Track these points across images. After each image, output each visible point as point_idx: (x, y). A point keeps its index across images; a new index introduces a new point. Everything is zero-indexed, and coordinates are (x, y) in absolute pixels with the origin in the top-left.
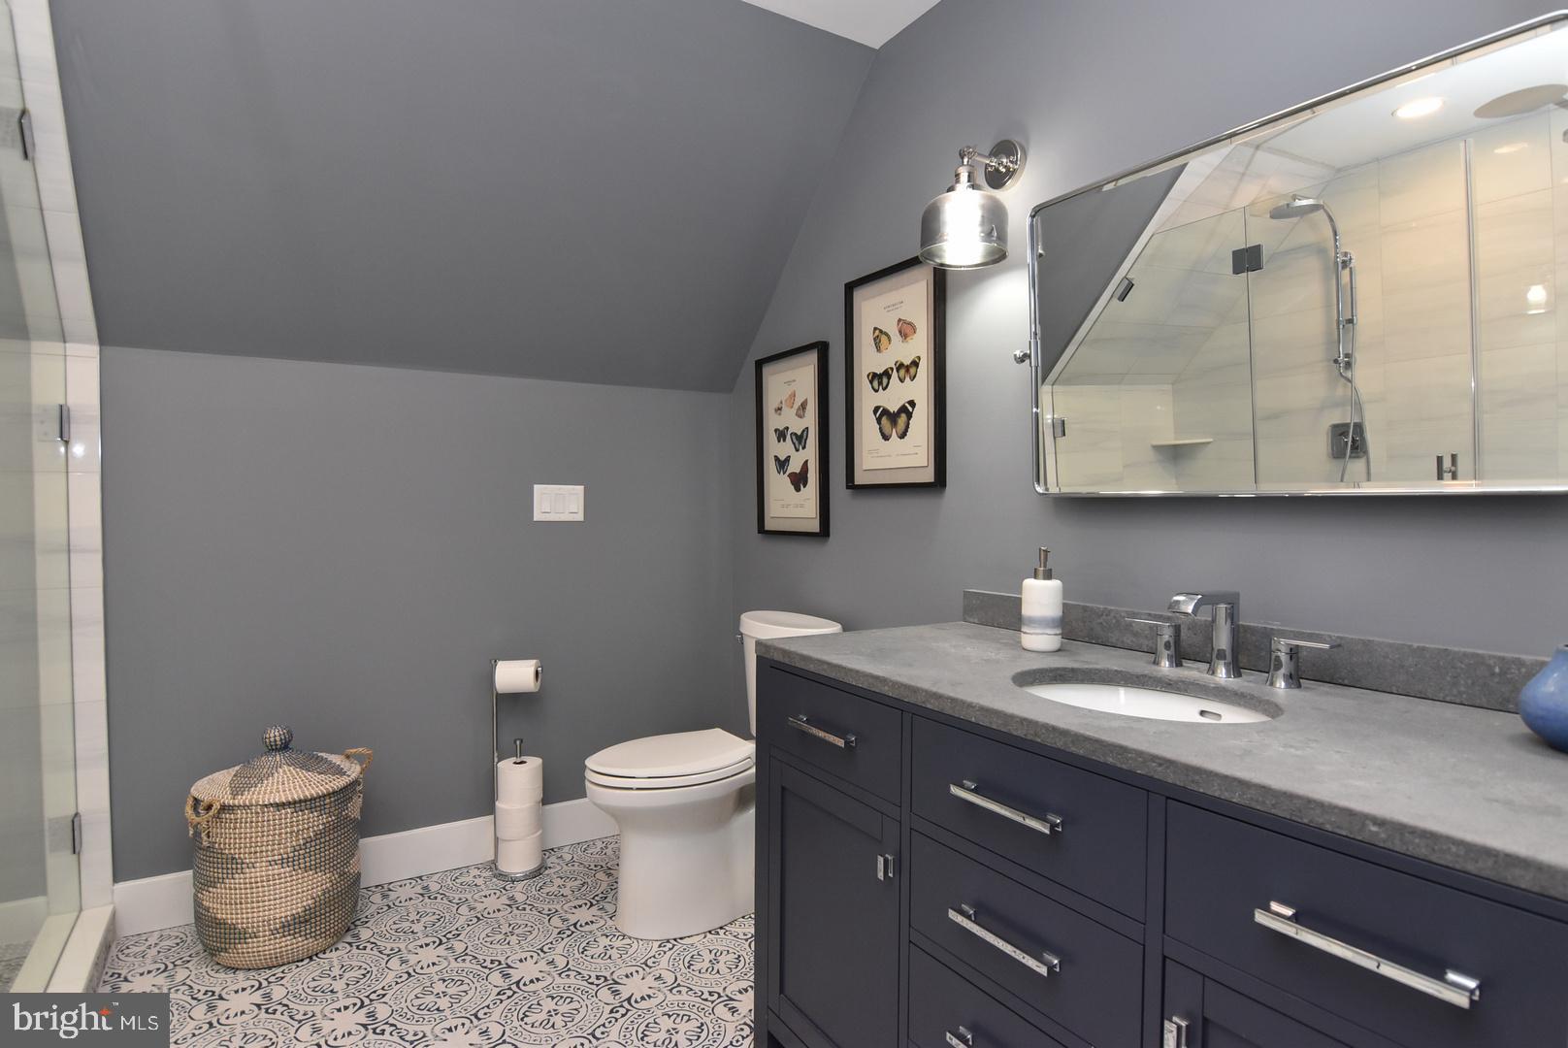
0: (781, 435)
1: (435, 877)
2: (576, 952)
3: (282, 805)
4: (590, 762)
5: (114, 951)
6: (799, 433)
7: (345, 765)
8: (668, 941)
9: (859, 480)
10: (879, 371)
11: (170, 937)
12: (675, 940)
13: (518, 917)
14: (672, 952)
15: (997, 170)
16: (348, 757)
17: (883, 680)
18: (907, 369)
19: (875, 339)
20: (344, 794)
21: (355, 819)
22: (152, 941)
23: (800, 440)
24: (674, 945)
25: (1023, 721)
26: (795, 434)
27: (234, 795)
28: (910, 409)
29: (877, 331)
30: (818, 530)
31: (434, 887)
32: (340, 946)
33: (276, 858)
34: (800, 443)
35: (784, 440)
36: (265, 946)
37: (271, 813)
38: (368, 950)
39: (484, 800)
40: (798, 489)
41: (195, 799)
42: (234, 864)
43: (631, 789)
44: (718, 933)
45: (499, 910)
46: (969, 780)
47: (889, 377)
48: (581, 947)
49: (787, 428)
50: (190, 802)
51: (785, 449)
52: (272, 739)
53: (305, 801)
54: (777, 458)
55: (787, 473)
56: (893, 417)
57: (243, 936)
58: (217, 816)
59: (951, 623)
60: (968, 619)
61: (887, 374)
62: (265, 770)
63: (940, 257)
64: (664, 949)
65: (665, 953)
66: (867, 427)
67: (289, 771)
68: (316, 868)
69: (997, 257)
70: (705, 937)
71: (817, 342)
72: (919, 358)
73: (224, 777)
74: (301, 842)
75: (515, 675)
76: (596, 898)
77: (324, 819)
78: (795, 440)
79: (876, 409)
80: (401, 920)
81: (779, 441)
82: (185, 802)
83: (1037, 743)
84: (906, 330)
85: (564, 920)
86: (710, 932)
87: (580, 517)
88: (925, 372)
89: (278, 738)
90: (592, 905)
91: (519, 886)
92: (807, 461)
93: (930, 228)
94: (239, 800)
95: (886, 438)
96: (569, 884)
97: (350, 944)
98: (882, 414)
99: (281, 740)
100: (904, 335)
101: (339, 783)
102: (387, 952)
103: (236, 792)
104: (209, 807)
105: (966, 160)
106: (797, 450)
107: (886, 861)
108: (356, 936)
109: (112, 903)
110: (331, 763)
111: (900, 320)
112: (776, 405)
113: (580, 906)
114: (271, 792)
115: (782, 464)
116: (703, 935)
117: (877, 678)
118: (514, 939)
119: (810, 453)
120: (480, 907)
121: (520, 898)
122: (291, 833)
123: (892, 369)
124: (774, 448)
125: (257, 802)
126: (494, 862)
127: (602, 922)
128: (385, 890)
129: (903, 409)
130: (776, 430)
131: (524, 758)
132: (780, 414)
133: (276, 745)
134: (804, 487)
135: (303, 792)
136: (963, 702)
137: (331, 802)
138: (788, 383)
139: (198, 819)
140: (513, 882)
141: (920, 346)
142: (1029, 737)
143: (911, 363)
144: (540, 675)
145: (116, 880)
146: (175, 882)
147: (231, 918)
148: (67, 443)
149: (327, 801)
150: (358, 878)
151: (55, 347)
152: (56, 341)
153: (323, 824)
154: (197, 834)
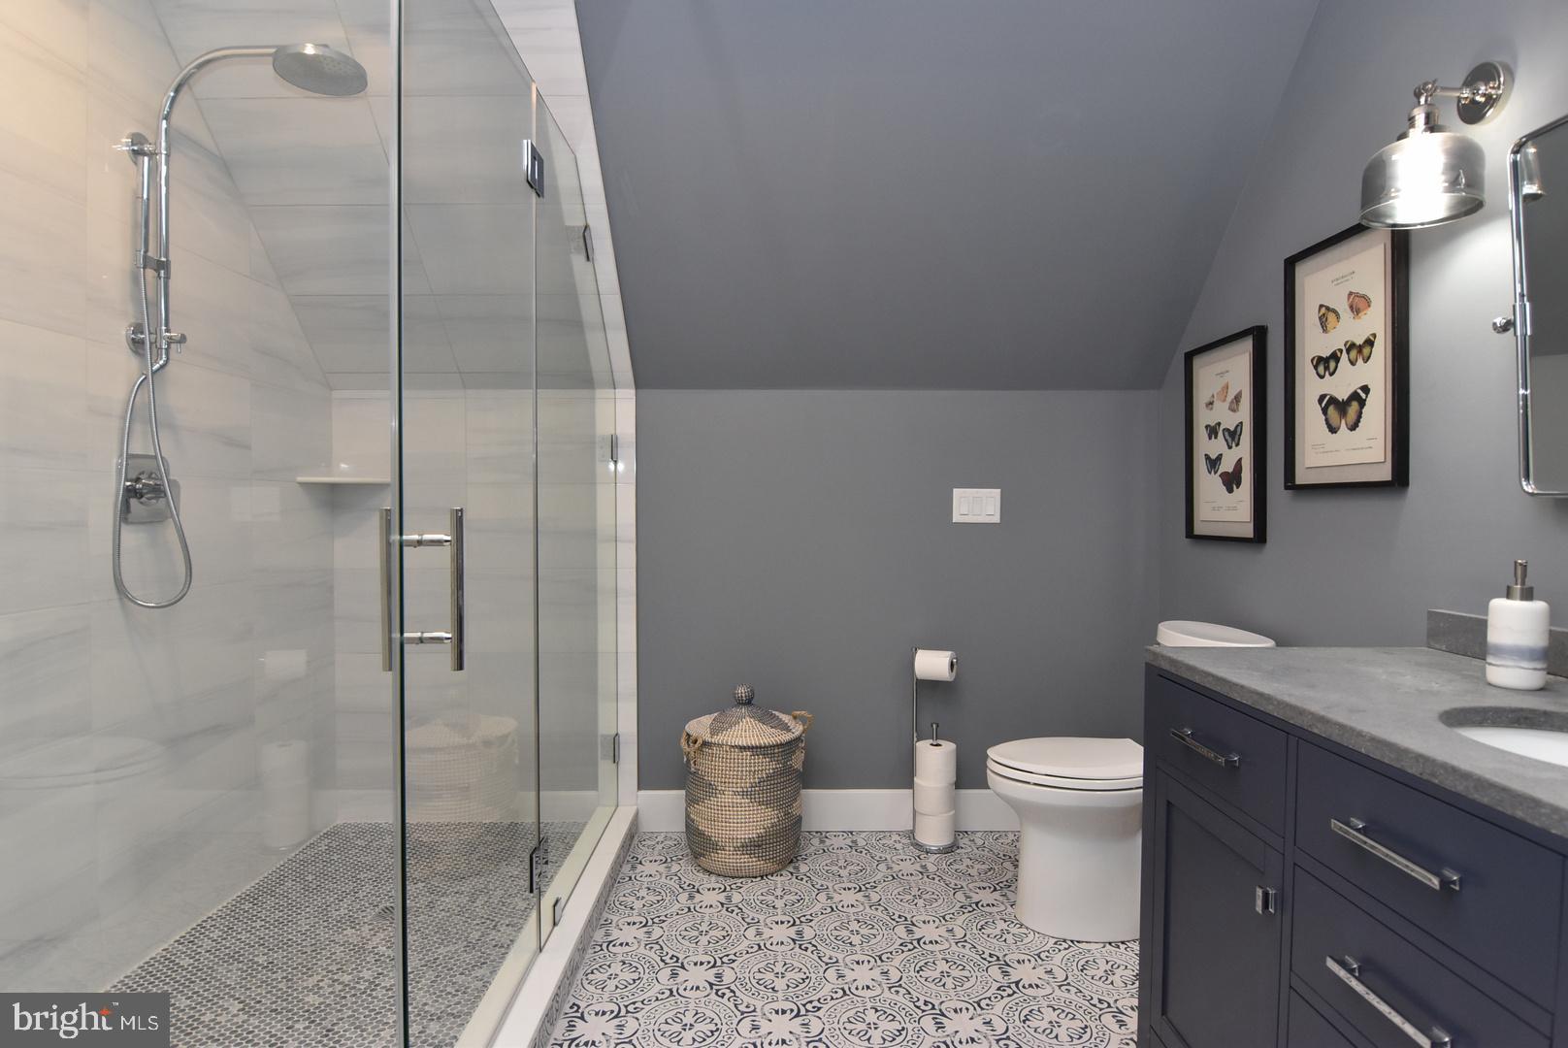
0: (1213, 431)
1: (863, 835)
2: (974, 927)
3: (743, 748)
4: (992, 752)
5: (636, 839)
6: (1232, 429)
7: (791, 723)
8: (1065, 941)
9: (1301, 478)
10: (1326, 354)
11: (670, 838)
12: (1072, 941)
13: (929, 885)
14: (1067, 951)
15: (1473, 101)
16: (795, 718)
17: (1268, 698)
18: (1360, 349)
19: (1320, 318)
20: (789, 747)
21: (797, 770)
22: (660, 839)
23: (1233, 436)
24: (1070, 946)
25: (1419, 758)
26: (1228, 430)
27: (712, 735)
28: (1363, 396)
29: (1323, 310)
30: (1252, 536)
31: (861, 843)
32: (784, 873)
33: (739, 790)
34: (1233, 439)
35: (1216, 438)
36: (729, 859)
37: (736, 753)
38: (804, 882)
39: (904, 775)
40: (1230, 490)
41: (688, 734)
42: (710, 789)
43: (1029, 783)
44: (1118, 947)
45: (911, 875)
46: (1358, 818)
47: (1337, 360)
48: (980, 924)
49: (1219, 424)
50: (685, 736)
51: (1216, 446)
52: (740, 695)
53: (761, 747)
54: (1207, 457)
55: (1219, 472)
56: (1342, 407)
57: (715, 847)
58: (700, 749)
59: (1406, 648)
60: (1432, 643)
61: (1335, 357)
62: (734, 719)
63: (1390, 217)
64: (1060, 947)
65: (1060, 951)
66: (1310, 417)
67: (751, 722)
68: (767, 804)
69: (1469, 207)
70: (1104, 947)
71: (1253, 328)
72: (1374, 335)
73: (707, 720)
74: (757, 780)
75: (933, 664)
76: (1001, 885)
77: (774, 765)
78: (1228, 437)
79: (1322, 398)
80: (832, 863)
81: (1210, 438)
82: (681, 736)
83: (1433, 784)
84: (1358, 304)
85: (968, 897)
86: (1110, 943)
87: (996, 519)
88: (1381, 352)
89: (744, 695)
90: (995, 890)
91: (933, 858)
92: (1240, 460)
93: (1374, 183)
94: (715, 740)
95: (1333, 430)
96: (977, 866)
97: (792, 874)
98: (1328, 403)
99: (746, 696)
100: (1356, 310)
101: (786, 737)
102: (818, 886)
103: (714, 732)
104: (695, 742)
105: (1422, 100)
106: (1230, 447)
107: (1266, 895)
108: (797, 868)
109: (637, 804)
110: (781, 720)
111: (1351, 293)
112: (1207, 399)
113: (984, 888)
114: (737, 737)
115: (1213, 463)
116: (1102, 945)
117: (1261, 695)
118: (921, 902)
119: (1244, 450)
120: (896, 868)
121: (932, 868)
122: (750, 771)
123: (1341, 351)
124: (1205, 446)
125: (727, 742)
126: (913, 832)
127: (1003, 908)
128: (823, 836)
129: (1355, 396)
130: (1207, 427)
131: (940, 742)
132: (1211, 409)
133: (742, 700)
134: (1238, 487)
135: (758, 740)
136: (1352, 730)
137: (779, 752)
138: (1221, 374)
139: (688, 750)
140: (927, 853)
141: (1376, 321)
142: (1425, 777)
143: (1364, 343)
144: (955, 667)
145: (640, 787)
146: (675, 797)
147: (708, 831)
148: (616, 462)
149: (776, 751)
150: (799, 820)
151: (609, 393)
152: (609, 388)
153: (773, 769)
154: (688, 761)
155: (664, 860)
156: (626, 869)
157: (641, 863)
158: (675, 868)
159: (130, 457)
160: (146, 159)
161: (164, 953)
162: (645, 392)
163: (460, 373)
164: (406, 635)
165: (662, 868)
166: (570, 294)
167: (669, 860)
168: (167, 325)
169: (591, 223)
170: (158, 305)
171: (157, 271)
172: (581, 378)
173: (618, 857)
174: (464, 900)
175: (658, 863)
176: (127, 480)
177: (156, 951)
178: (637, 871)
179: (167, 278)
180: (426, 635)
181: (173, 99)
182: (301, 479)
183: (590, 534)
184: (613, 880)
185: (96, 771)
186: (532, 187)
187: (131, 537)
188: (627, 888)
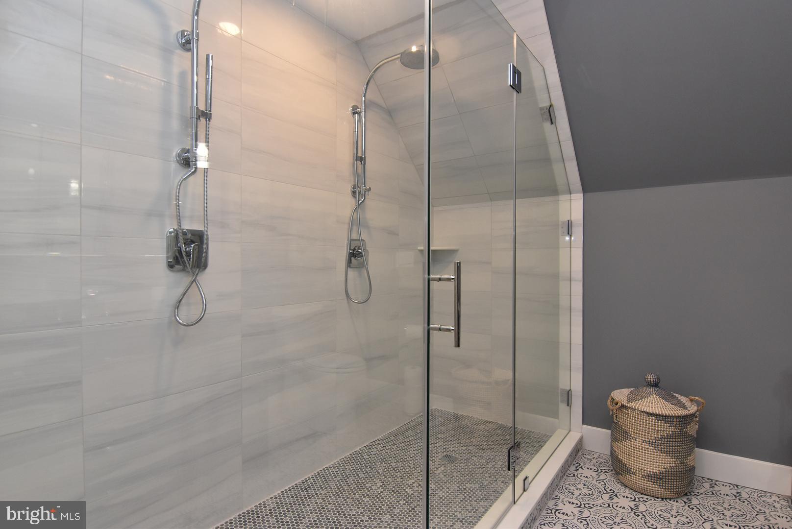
3: (649, 414)
5: (580, 454)
7: (688, 404)
11: (602, 458)
16: (692, 400)
20: (686, 420)
21: (691, 435)
22: (595, 456)
27: (628, 402)
32: (679, 501)
33: (646, 440)
36: (638, 481)
37: (644, 417)
38: (694, 511)
41: (612, 398)
42: (626, 435)
50: (610, 398)
52: (649, 380)
53: (663, 416)
57: (629, 471)
58: (620, 409)
62: (644, 394)
67: (656, 398)
68: (667, 453)
73: (626, 391)
74: (660, 436)
77: (672, 429)
89: (652, 380)
94: (630, 405)
97: (685, 502)
99: (653, 381)
101: (683, 412)
103: (630, 400)
104: (617, 404)
108: (690, 500)
109: (582, 432)
110: (680, 400)
114: (646, 406)
122: (655, 430)
125: (638, 408)
128: (713, 483)
133: (651, 383)
135: (661, 411)
137: (677, 421)
139: (612, 408)
145: (584, 423)
146: (603, 434)
147: (624, 461)
148: (571, 235)
149: (675, 420)
150: (693, 469)
151: (567, 197)
152: (568, 194)
153: (672, 431)
154: (612, 415)
155: (596, 470)
156: (572, 469)
157: (582, 468)
158: (603, 477)
159: (351, 240)
160: (357, 115)
161: (359, 450)
162: (590, 195)
163: (489, 194)
164: (431, 326)
165: (594, 474)
166: (543, 144)
167: (600, 471)
168: (364, 184)
169: (553, 103)
170: (361, 176)
171: (361, 161)
172: (552, 190)
173: (567, 461)
174: (483, 461)
175: (592, 470)
176: (350, 250)
177: (357, 449)
178: (579, 472)
179: (365, 164)
180: (442, 327)
181: (366, 88)
182: (419, 248)
183: (555, 277)
184: (563, 472)
185: (337, 368)
186: (514, 88)
187: (352, 273)
188: (571, 480)
